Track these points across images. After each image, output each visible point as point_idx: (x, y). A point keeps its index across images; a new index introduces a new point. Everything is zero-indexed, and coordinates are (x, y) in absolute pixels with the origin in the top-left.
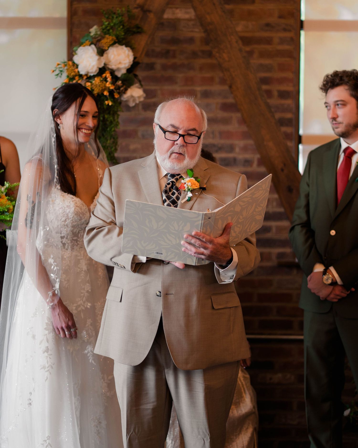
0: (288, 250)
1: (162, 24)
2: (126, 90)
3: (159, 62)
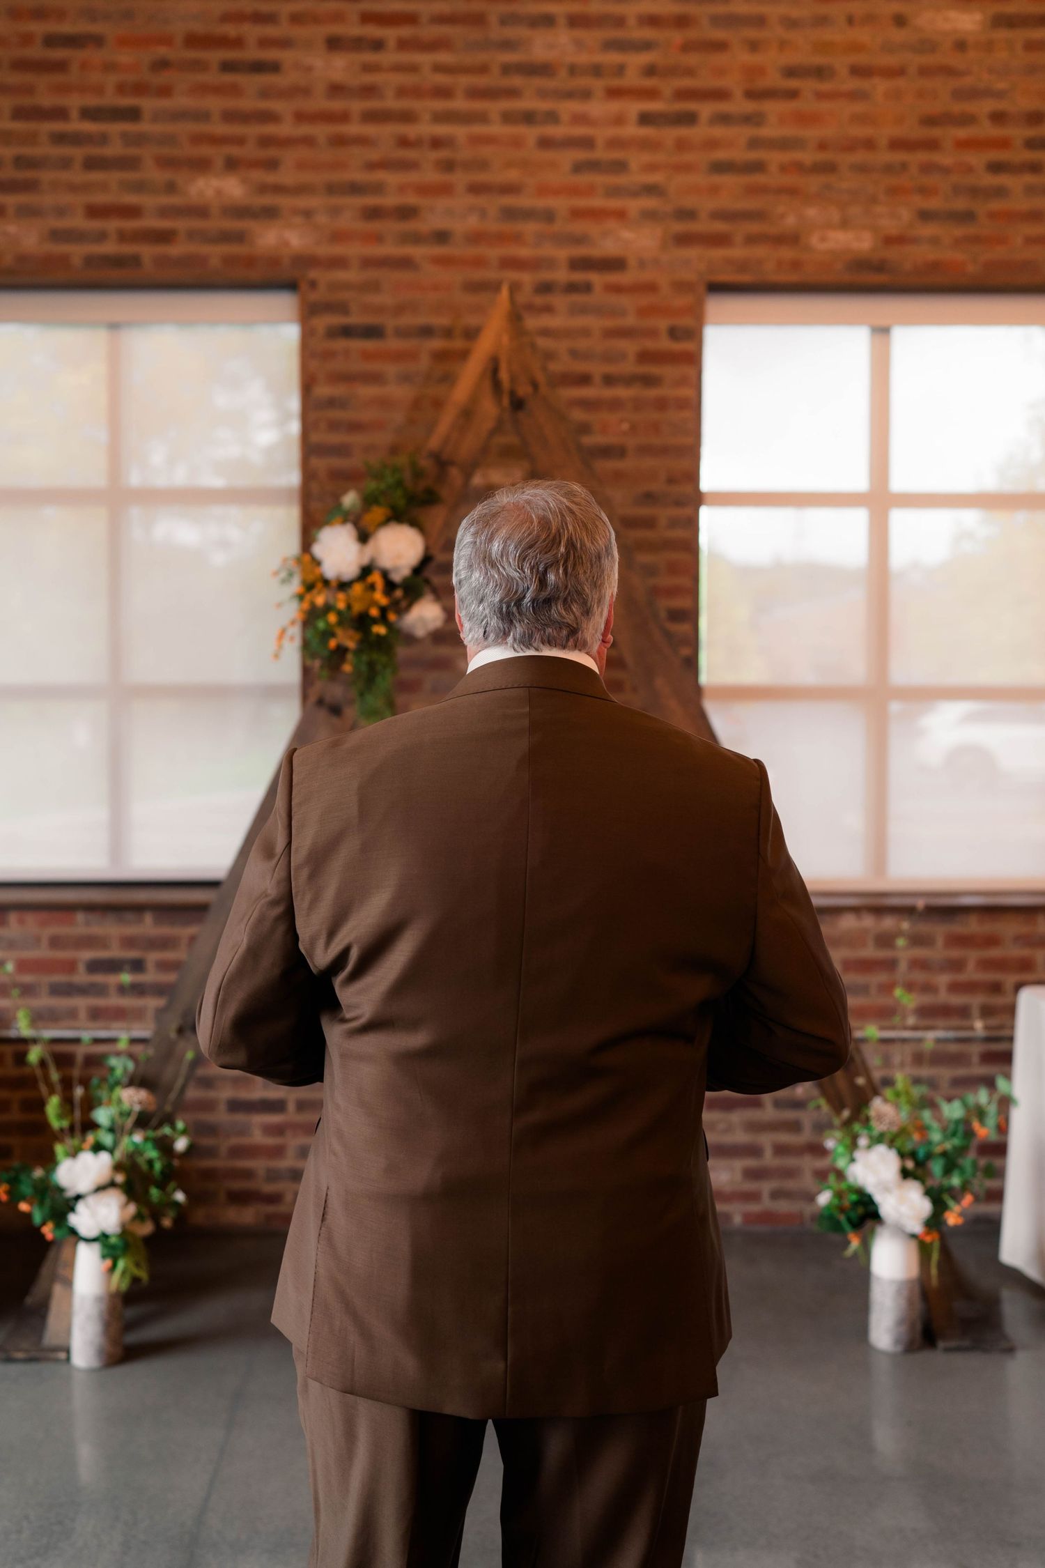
2: (410, 606)
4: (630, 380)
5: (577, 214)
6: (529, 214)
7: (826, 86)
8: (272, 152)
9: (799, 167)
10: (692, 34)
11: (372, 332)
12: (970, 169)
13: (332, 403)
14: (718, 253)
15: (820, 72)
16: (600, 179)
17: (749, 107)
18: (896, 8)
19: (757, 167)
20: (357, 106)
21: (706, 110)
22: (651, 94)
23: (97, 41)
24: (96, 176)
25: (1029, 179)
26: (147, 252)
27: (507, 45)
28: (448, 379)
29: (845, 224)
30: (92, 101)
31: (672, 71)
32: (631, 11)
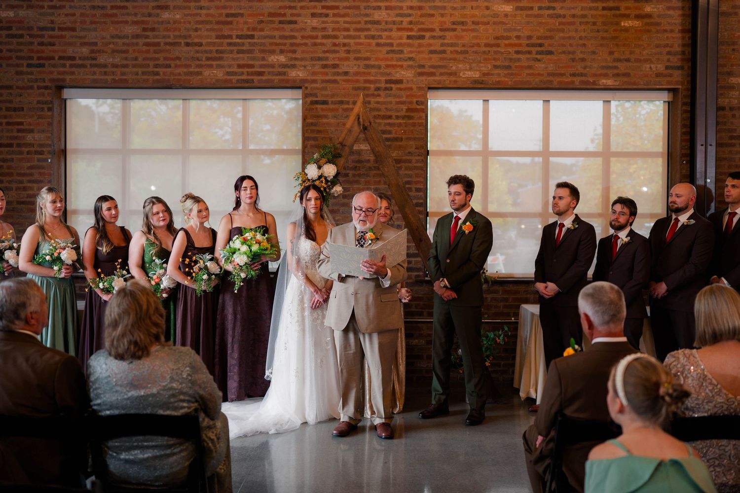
0: (421, 273)
1: (353, 152)
2: (333, 187)
3: (351, 173)
4: (404, 117)
5: (388, 66)
6: (373, 66)
7: (464, 28)
8: (294, 48)
9: (457, 52)
10: (424, 12)
11: (325, 103)
12: (510, 53)
13: (312, 124)
14: (432, 78)
15: (463, 23)
16: (395, 56)
17: (441, 34)
18: (486, 4)
19: (444, 52)
20: (320, 34)
21: (428, 35)
22: (411, 30)
23: (242, 15)
24: (241, 55)
25: (528, 56)
26: (256, 78)
27: (367, 15)
28: (347, 117)
29: (471, 69)
30: (240, 33)
31: (417, 23)
32: (405, 5)
